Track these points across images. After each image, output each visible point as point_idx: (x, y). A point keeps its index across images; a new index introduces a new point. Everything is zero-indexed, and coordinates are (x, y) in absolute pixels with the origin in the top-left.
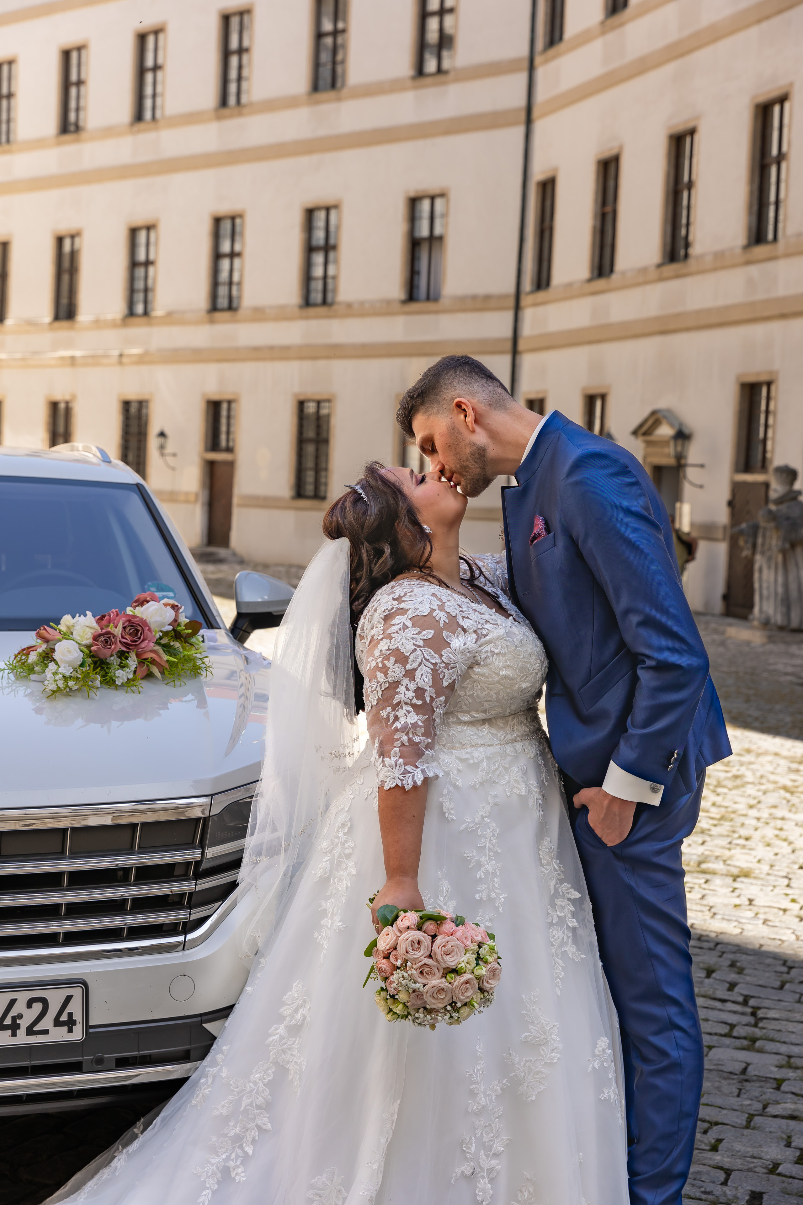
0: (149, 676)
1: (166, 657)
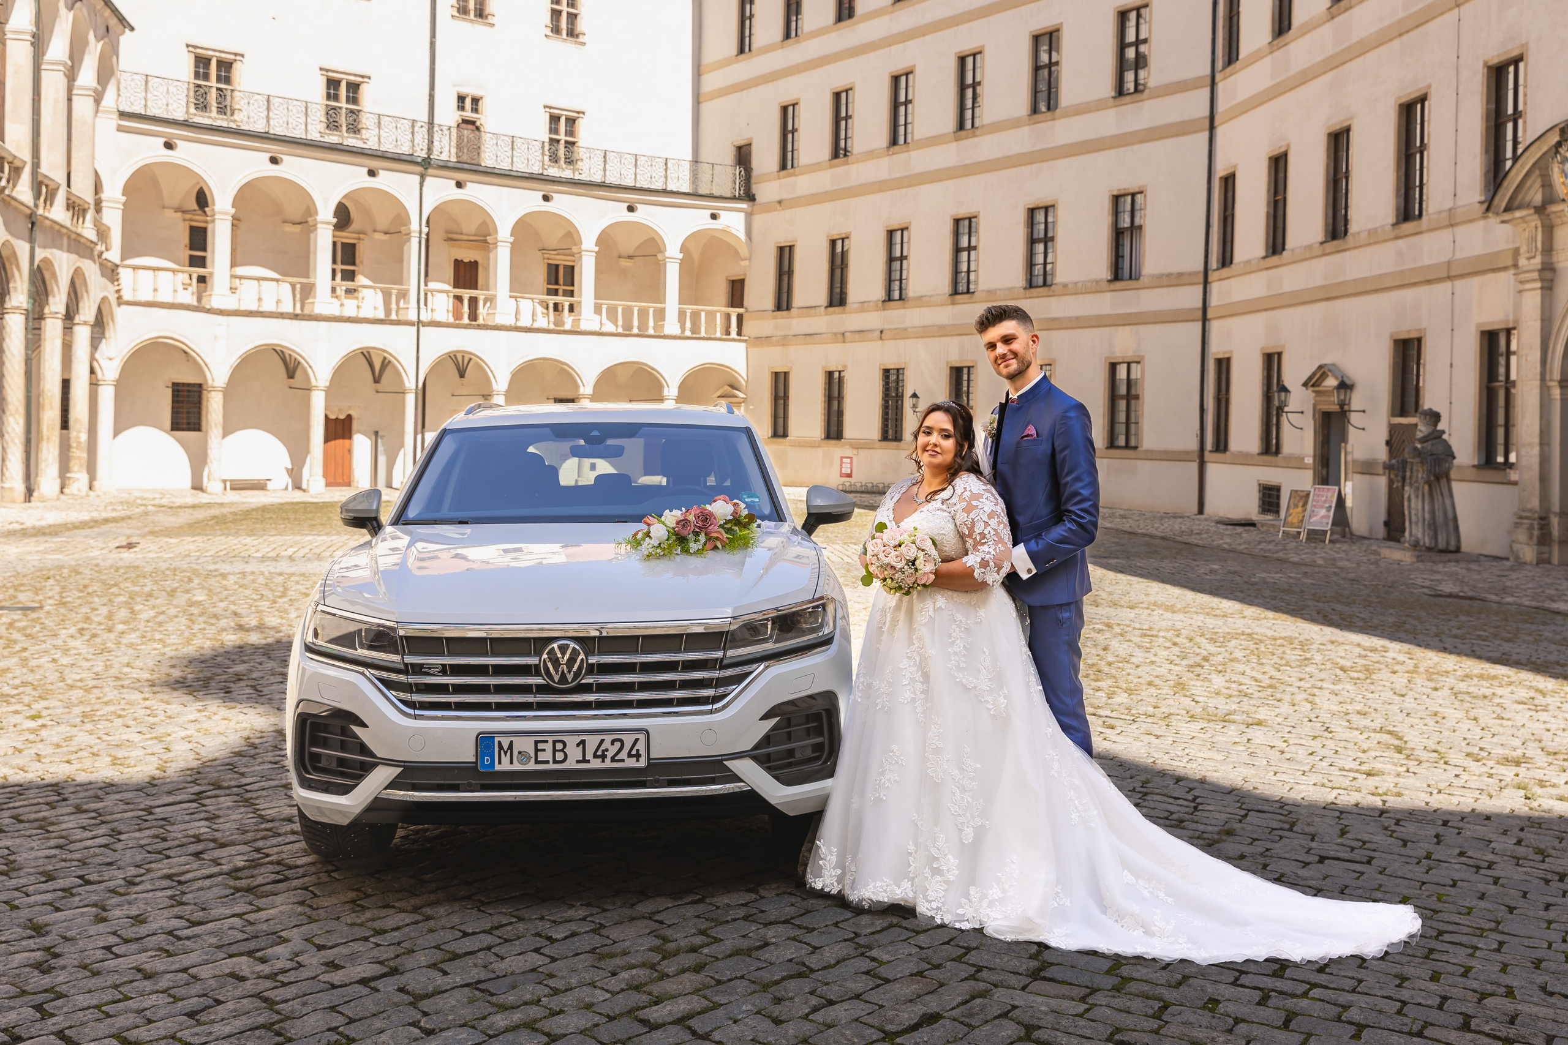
0: (716, 548)
1: (726, 535)
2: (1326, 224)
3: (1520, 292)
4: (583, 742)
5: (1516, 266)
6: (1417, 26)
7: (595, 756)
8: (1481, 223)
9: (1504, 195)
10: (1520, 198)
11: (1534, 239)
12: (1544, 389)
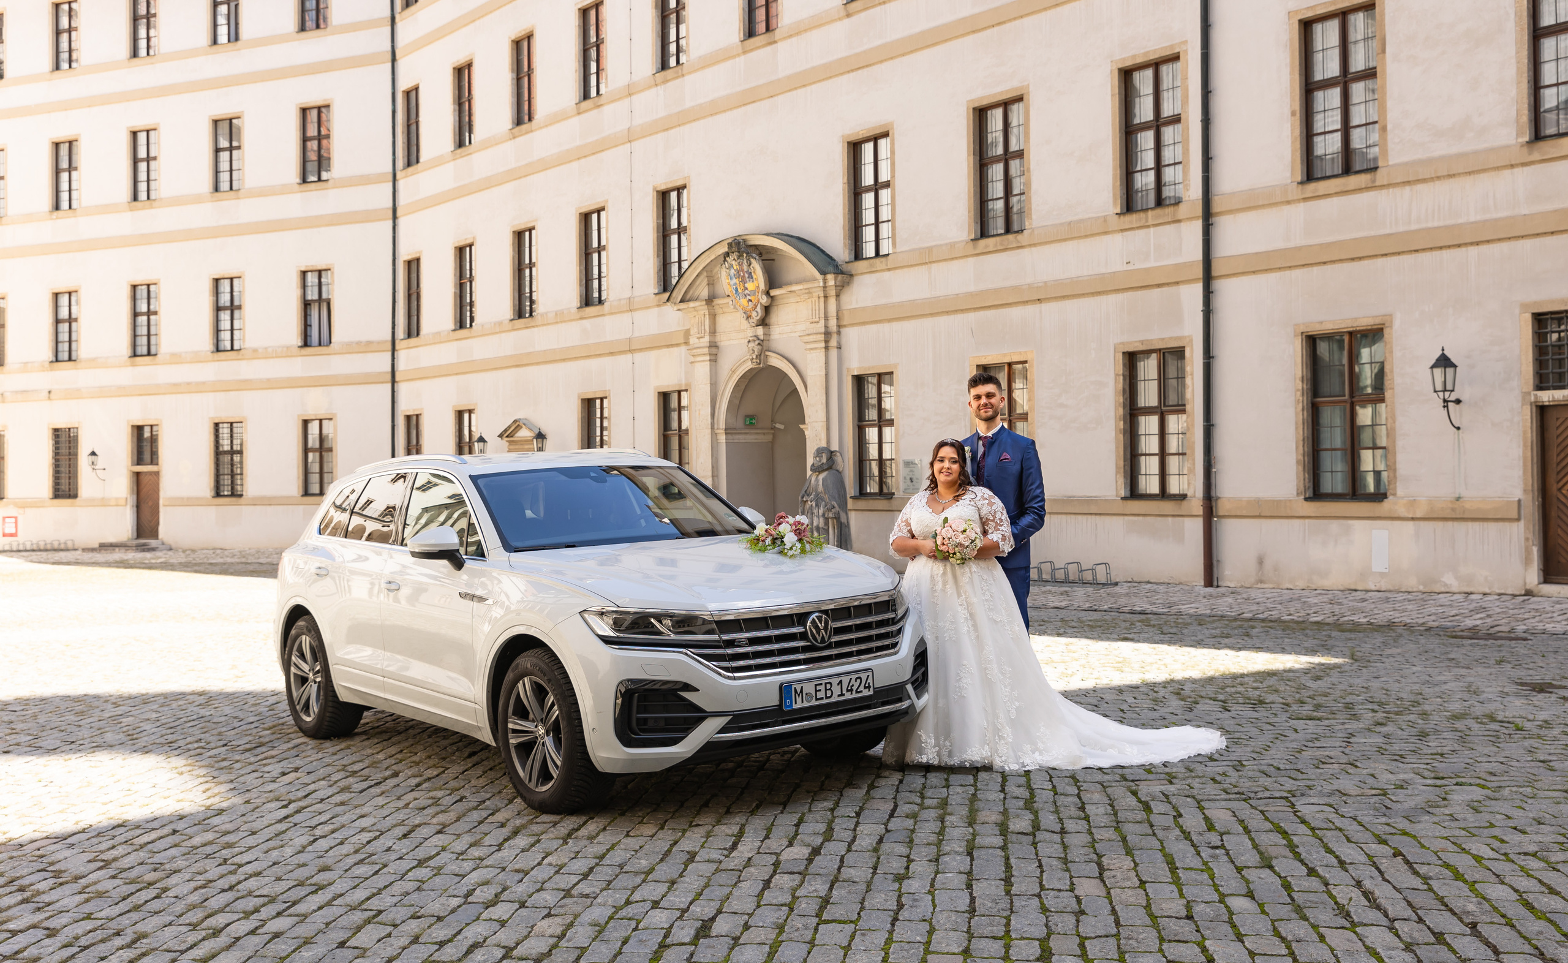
2: (514, 306)
3: (692, 362)
4: (841, 682)
5: (686, 343)
6: (594, 154)
7: (848, 690)
8: (656, 309)
9: (680, 290)
10: (691, 292)
11: (703, 324)
12: (714, 435)
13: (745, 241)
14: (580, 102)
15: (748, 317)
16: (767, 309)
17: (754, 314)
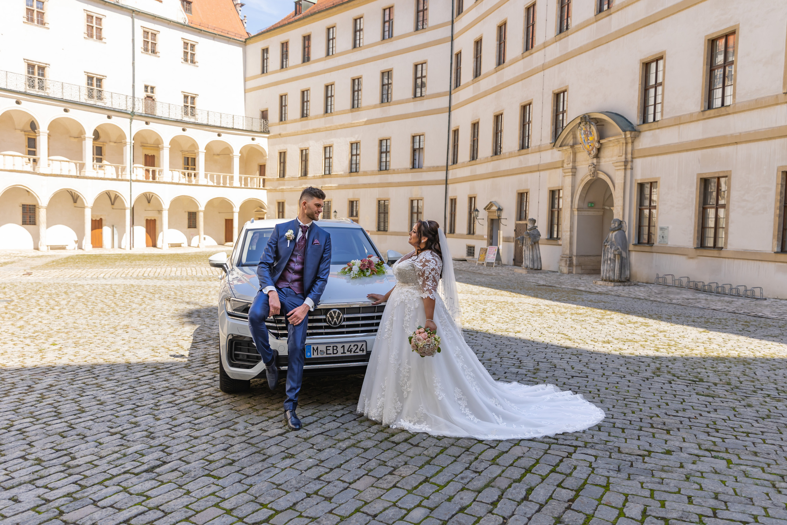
0: (373, 274)
1: (377, 270)
2: (493, 150)
3: (564, 176)
4: (343, 346)
5: (563, 167)
6: (528, 77)
7: (348, 351)
8: (550, 151)
9: (560, 141)
10: (565, 142)
11: (569, 157)
12: (572, 211)
13: (589, 116)
14: (524, 52)
15: (590, 154)
16: (599, 150)
17: (592, 152)
